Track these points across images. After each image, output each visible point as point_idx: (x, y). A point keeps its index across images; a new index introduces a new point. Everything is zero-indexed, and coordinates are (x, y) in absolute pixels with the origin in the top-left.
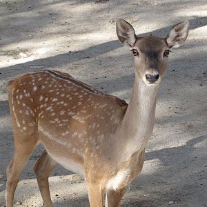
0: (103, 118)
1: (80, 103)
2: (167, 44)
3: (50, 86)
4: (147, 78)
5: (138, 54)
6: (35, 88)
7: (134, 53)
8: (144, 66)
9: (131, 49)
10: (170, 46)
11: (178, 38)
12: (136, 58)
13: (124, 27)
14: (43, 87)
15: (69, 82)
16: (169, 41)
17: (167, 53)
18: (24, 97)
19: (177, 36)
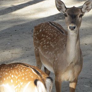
0: (60, 45)
1: (55, 38)
2: (82, 11)
3: (47, 29)
4: (70, 28)
5: (67, 16)
6: (41, 30)
7: (65, 15)
8: (69, 22)
9: (64, 13)
10: (83, 12)
11: (87, 9)
12: (66, 18)
13: (59, 3)
14: (44, 30)
15: (55, 28)
16: (83, 10)
17: (81, 16)
18: (37, 34)
19: (87, 7)
